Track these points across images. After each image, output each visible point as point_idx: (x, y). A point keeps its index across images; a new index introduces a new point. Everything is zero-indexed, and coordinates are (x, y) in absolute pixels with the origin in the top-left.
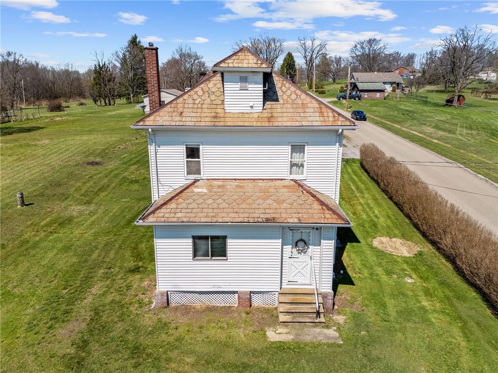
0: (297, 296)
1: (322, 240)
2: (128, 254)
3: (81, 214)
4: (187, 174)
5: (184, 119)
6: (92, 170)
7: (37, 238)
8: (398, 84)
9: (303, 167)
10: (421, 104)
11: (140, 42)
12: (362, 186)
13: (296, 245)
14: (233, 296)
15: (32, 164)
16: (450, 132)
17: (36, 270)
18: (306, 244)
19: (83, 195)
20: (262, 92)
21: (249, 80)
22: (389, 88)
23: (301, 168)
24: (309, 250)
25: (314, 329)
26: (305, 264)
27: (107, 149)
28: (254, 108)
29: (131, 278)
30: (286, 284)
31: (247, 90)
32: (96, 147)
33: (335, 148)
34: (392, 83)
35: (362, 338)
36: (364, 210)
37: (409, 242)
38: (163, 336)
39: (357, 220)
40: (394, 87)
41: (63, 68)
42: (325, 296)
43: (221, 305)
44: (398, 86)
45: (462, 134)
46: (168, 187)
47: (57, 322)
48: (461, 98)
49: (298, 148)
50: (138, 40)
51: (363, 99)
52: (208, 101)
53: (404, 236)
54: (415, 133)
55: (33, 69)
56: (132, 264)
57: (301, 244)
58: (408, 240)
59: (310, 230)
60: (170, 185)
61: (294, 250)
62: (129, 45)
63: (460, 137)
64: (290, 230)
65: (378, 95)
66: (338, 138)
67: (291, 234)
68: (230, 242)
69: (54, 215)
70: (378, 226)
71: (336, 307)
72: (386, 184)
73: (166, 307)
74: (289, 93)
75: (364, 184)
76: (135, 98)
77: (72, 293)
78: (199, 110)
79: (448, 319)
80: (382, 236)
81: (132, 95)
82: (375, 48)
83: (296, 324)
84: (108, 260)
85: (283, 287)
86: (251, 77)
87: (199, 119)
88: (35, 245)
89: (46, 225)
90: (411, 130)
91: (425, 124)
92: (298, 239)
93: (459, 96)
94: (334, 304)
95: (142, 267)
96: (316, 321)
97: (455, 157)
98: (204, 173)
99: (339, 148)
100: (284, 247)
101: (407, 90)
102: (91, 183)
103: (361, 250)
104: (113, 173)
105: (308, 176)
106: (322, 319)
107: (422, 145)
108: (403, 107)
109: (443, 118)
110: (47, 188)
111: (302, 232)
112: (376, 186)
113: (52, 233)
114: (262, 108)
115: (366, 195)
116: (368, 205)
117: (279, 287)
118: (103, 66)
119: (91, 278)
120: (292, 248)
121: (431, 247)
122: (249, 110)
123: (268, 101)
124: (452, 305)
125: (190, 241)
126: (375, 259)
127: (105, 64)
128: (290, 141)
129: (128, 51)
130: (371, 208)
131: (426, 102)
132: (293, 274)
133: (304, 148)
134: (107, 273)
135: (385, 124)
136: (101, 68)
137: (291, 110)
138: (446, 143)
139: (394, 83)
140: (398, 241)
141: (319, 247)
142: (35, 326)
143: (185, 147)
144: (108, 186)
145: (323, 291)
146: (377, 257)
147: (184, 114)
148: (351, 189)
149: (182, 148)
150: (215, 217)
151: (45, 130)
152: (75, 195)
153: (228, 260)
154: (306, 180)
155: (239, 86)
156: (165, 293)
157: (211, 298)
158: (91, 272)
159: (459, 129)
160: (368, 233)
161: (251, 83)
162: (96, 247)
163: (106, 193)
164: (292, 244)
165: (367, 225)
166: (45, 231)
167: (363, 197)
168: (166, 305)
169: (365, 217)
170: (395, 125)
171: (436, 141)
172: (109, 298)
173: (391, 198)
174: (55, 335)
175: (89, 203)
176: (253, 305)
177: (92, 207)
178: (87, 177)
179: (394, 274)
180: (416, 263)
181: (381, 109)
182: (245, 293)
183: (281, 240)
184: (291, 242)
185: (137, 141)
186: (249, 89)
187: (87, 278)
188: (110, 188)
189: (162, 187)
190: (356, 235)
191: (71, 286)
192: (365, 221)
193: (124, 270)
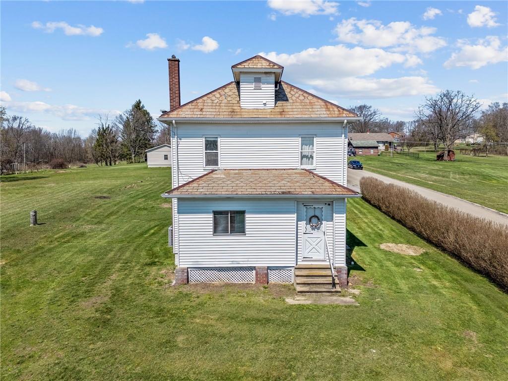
0: (312, 271)
1: (334, 214)
2: (143, 253)
3: (92, 230)
4: (206, 165)
5: (204, 113)
6: (101, 201)
7: (52, 246)
8: (390, 143)
9: (313, 159)
10: (414, 159)
11: (143, 107)
12: (365, 211)
13: (310, 221)
14: (251, 273)
15: (40, 199)
16: (444, 177)
17: (53, 265)
18: (319, 219)
19: (93, 218)
20: (274, 91)
21: (262, 81)
22: (382, 147)
23: (311, 159)
24: (323, 225)
25: (331, 297)
26: (319, 239)
27: (113, 188)
28: (267, 105)
29: (147, 269)
30: (301, 260)
31: (261, 89)
32: (101, 188)
33: (341, 140)
34: (384, 143)
35: (377, 303)
36: (369, 226)
37: (414, 246)
38: (186, 302)
39: (362, 232)
40: (386, 146)
41: (65, 134)
42: (339, 270)
43: (239, 282)
44: (390, 145)
45: (454, 177)
46: (188, 177)
47: (79, 298)
48: (451, 153)
49: (307, 141)
50: (141, 105)
51: (358, 155)
52: (225, 101)
53: (408, 242)
54: (410, 177)
55: (36, 134)
56: (148, 261)
57: (314, 220)
58: (413, 245)
59: (322, 206)
60: (189, 175)
61: (309, 226)
62: (133, 109)
63: (454, 180)
64: (304, 206)
65: (372, 151)
66: (343, 130)
67: (305, 209)
68: (249, 218)
69: (66, 231)
70: (384, 236)
71: (350, 284)
72: (388, 205)
73: (186, 284)
74: (297, 95)
75: (367, 210)
76: (136, 158)
77: (91, 279)
78: (217, 107)
79: (458, 292)
80: (389, 243)
81: (133, 155)
82: (366, 113)
83: (313, 293)
84: (124, 258)
85: (298, 263)
86: (263, 77)
87: (218, 113)
88: (50, 250)
89: (59, 237)
90: (406, 175)
91: (419, 172)
92: (312, 216)
93: (449, 151)
94: (348, 282)
95: (158, 262)
96: (332, 290)
97: (450, 192)
98: (222, 164)
99: (345, 140)
100: (299, 223)
101: (399, 148)
102: (101, 210)
103: (369, 250)
104: (122, 204)
105: (317, 165)
106: (338, 288)
107: (417, 185)
108: (397, 161)
109: (436, 167)
110: (57, 213)
111: (315, 208)
112: (378, 211)
113: (65, 242)
114: (274, 105)
115: (369, 217)
116: (372, 223)
117: (295, 262)
118: (106, 129)
119: (109, 269)
120: (306, 224)
121: (436, 250)
122: (262, 107)
123: (279, 101)
124: (460, 284)
125: (211, 216)
126: (383, 256)
127: (108, 127)
128: (299, 133)
129: (132, 114)
130: (375, 225)
131: (418, 158)
132: (308, 251)
133: (313, 140)
134: (124, 266)
135: (382, 172)
136: (104, 131)
137: (301, 107)
138: (441, 184)
139: (386, 142)
140: (404, 247)
141: (332, 223)
142: (58, 301)
143: (204, 139)
144: (118, 212)
145: (337, 265)
146: (386, 255)
147: (204, 110)
148: (355, 212)
149: (202, 141)
150: (235, 191)
151: (50, 178)
152: (85, 218)
153: (247, 235)
154: (315, 169)
155: (253, 86)
156: (185, 269)
157: (230, 276)
158: (108, 266)
159: (451, 175)
160: (374, 240)
161: (264, 83)
162: (111, 250)
163: (116, 216)
164: (306, 220)
165: (373, 236)
166: (58, 241)
167: (367, 218)
168: (185, 281)
169: (370, 230)
170: (391, 173)
171: (432, 183)
172: (129, 281)
173: (393, 218)
174: (78, 306)
175: (100, 223)
176: (270, 282)
177: (103, 226)
178: (96, 206)
179: (403, 266)
180: (423, 259)
181: (376, 163)
182: (262, 268)
183: (296, 214)
184: (305, 218)
185: (143, 184)
186: (263, 88)
187: (105, 269)
188: (120, 213)
189: (182, 178)
190: (363, 242)
191: (90, 275)
192: (370, 233)
193: (140, 264)
